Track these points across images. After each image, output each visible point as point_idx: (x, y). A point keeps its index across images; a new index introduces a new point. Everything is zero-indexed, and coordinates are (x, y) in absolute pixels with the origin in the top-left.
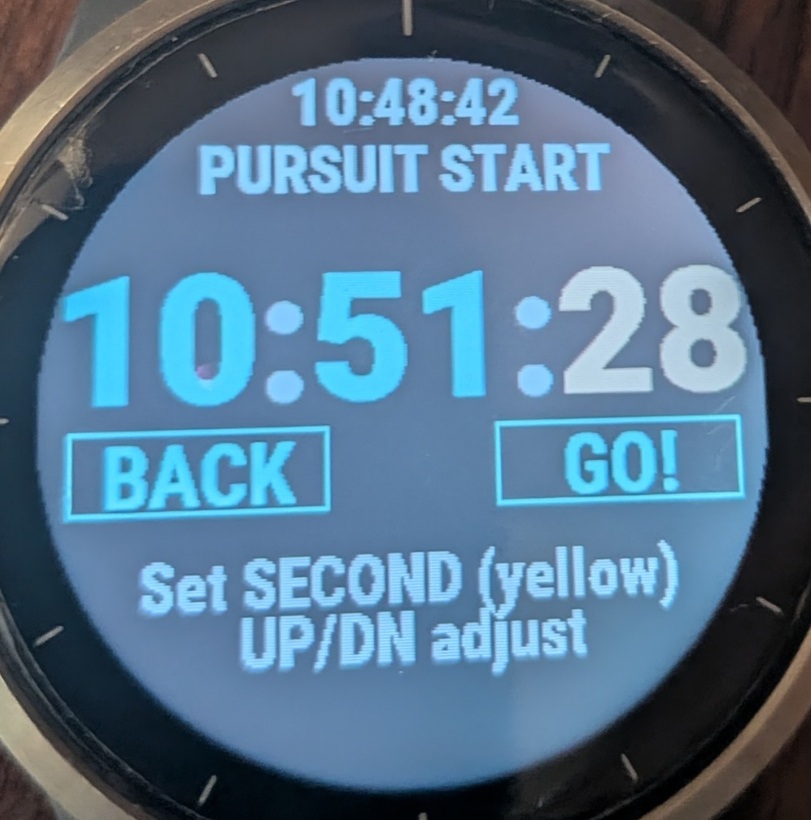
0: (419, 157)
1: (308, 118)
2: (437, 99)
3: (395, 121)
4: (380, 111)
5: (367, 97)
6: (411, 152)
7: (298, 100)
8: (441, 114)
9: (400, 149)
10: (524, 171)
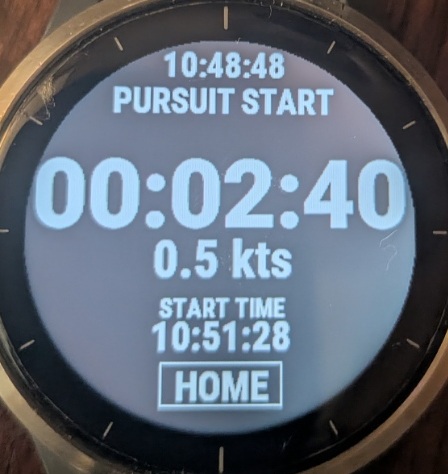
0: (230, 95)
1: (172, 73)
2: (241, 64)
3: (218, 75)
4: (210, 70)
5: (203, 62)
6: (226, 92)
7: (167, 64)
8: (242, 72)
9: (220, 91)
10: (287, 103)
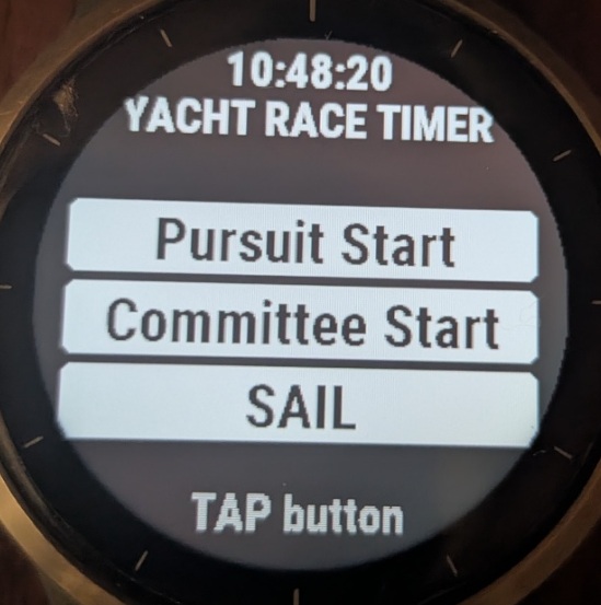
1: (238, 80)
2: (332, 70)
3: (301, 84)
4: (290, 77)
5: (281, 66)
7: (231, 68)
8: (335, 81)
